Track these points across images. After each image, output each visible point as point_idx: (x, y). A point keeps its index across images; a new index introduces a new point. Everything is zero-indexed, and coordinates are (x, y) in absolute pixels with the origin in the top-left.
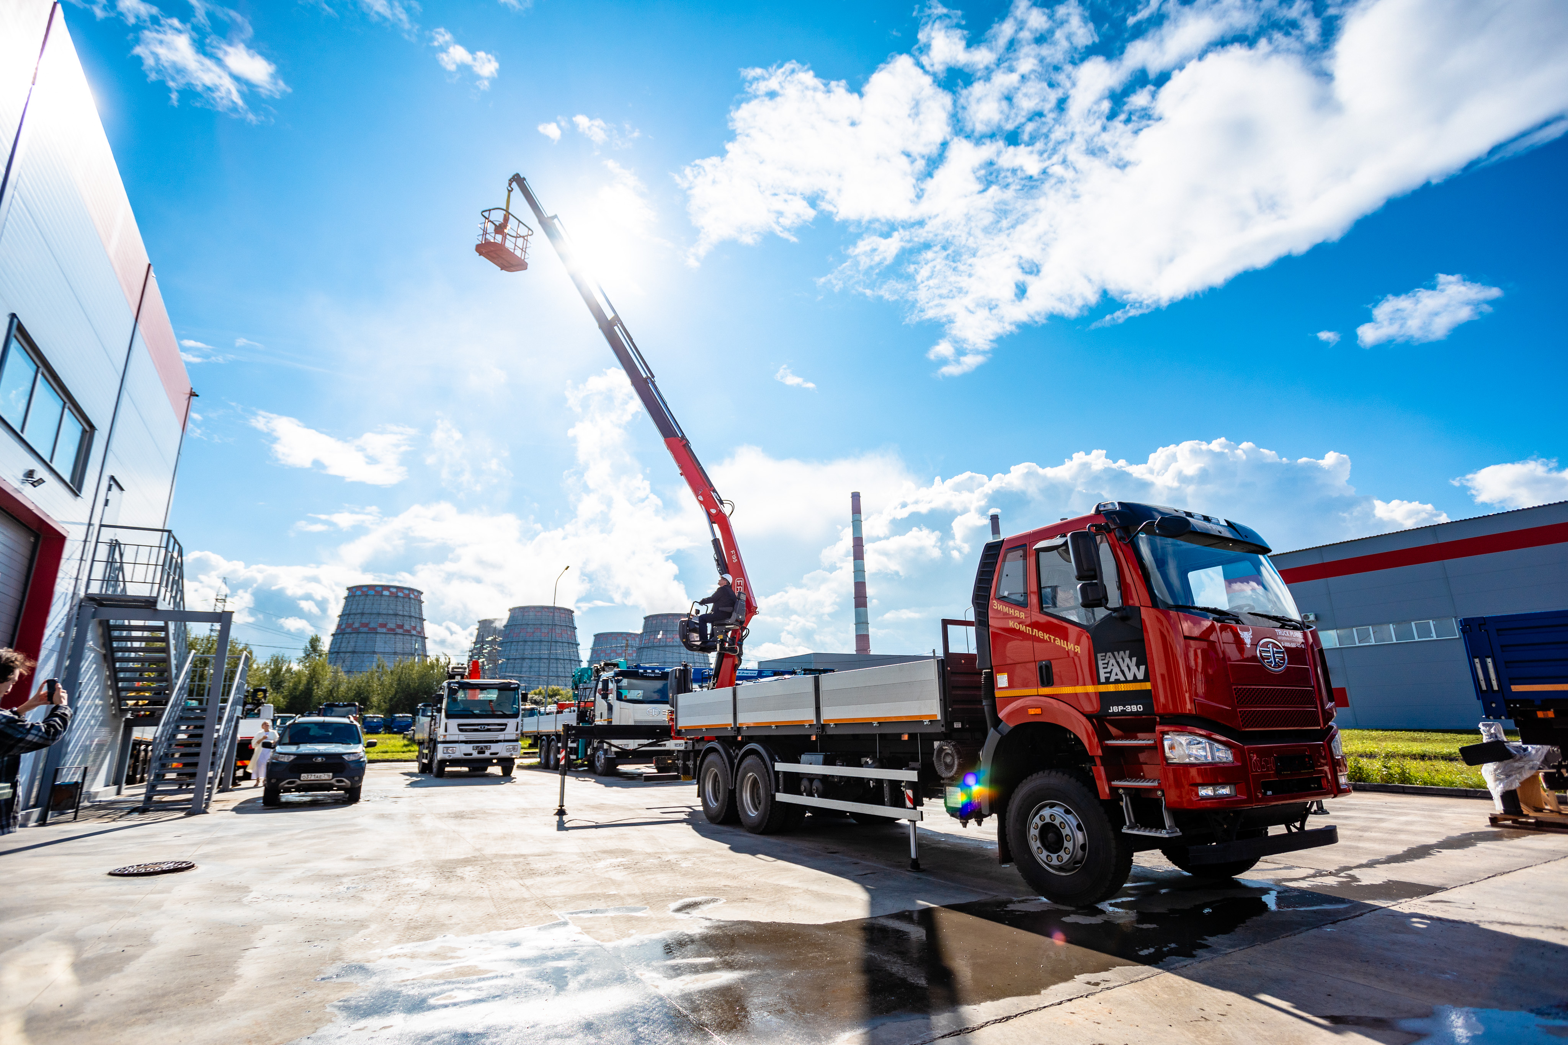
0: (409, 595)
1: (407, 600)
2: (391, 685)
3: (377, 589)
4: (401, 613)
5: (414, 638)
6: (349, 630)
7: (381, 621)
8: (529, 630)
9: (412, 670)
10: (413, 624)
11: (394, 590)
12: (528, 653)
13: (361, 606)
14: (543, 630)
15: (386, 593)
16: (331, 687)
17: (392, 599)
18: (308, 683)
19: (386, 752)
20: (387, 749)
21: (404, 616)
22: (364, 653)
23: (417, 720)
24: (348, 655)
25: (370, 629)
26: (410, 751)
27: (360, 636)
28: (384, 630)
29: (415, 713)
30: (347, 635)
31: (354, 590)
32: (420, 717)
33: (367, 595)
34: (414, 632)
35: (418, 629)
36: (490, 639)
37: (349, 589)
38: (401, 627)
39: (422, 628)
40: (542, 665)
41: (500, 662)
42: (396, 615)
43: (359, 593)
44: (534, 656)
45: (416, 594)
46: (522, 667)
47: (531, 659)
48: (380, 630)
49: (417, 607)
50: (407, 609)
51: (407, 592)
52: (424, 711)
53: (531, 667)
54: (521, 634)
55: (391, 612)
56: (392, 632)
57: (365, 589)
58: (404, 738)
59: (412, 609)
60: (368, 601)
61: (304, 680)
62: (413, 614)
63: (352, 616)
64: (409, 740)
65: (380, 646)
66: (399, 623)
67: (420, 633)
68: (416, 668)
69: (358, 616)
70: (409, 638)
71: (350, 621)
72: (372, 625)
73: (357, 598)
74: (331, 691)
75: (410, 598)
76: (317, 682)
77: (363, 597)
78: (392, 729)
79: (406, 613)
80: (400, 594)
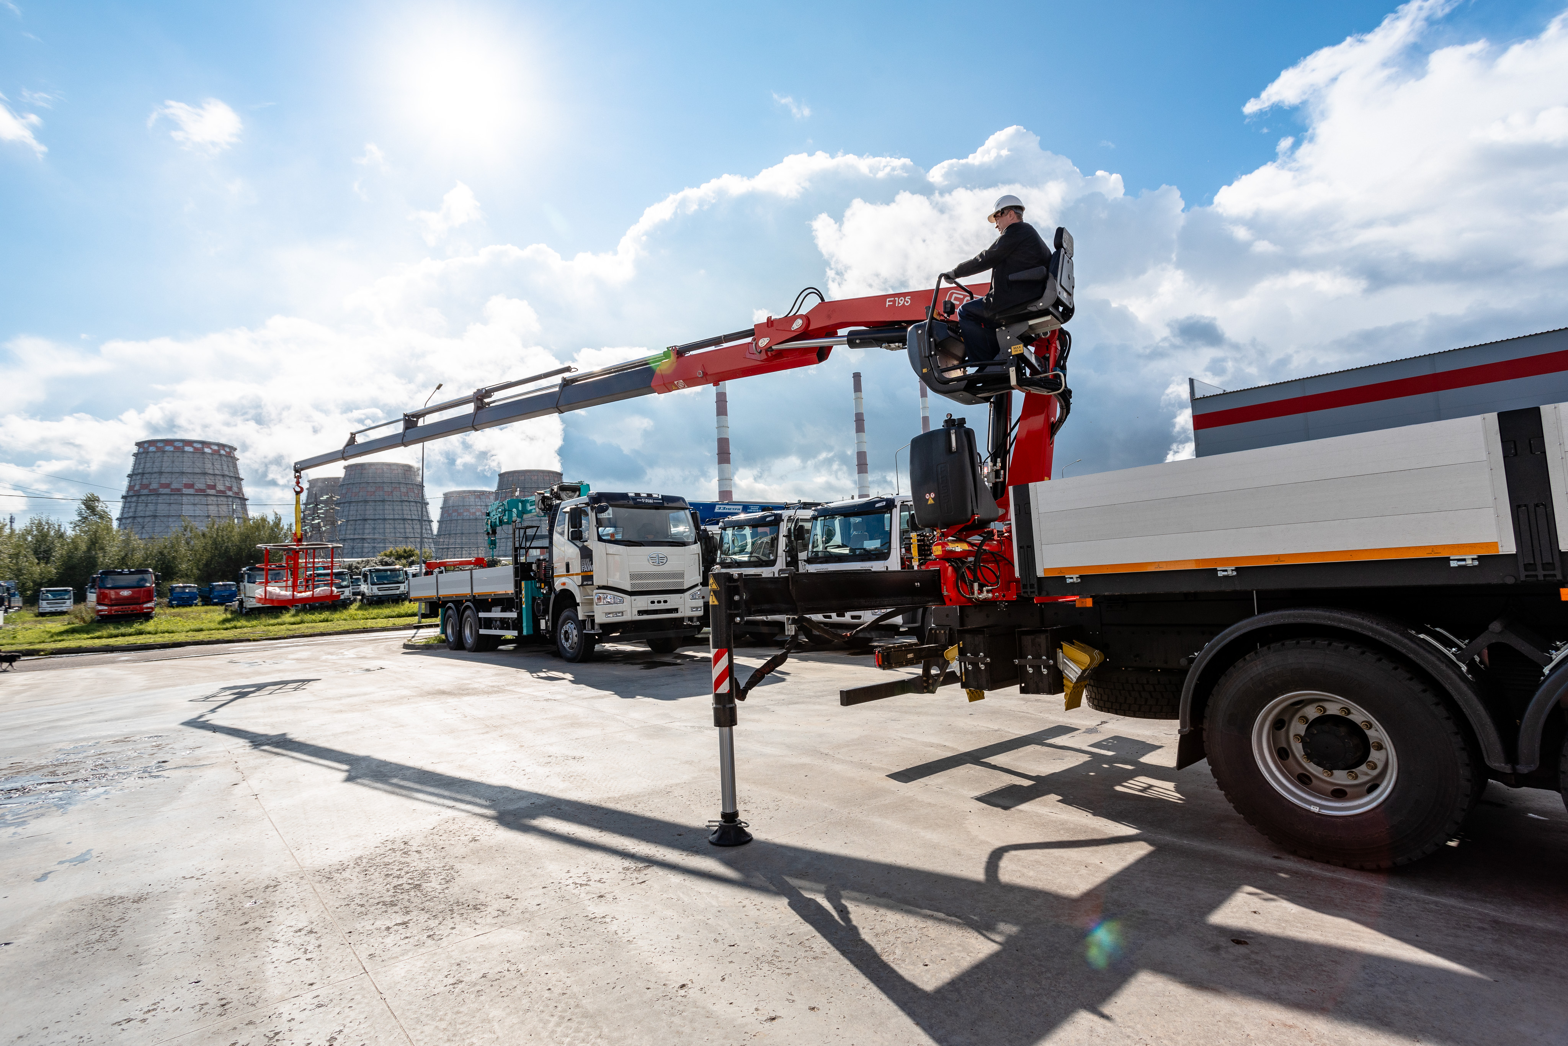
0: (218, 451)
1: (216, 457)
2: (205, 548)
3: (176, 444)
4: (211, 471)
5: (231, 499)
6: (145, 492)
7: (185, 480)
8: (369, 489)
9: (231, 532)
10: (228, 484)
11: (199, 446)
12: (370, 513)
13: (157, 464)
14: (386, 489)
15: (188, 449)
16: (123, 554)
17: (198, 455)
18: (89, 549)
19: (201, 630)
20: (202, 626)
21: (214, 475)
22: (169, 516)
23: (242, 587)
24: (147, 520)
25: (172, 490)
26: (236, 628)
27: (161, 499)
28: (191, 491)
29: (239, 579)
30: (143, 498)
31: (146, 445)
32: (246, 583)
33: (164, 452)
34: (230, 493)
35: (235, 489)
36: (325, 497)
37: (138, 444)
38: (213, 487)
39: (240, 489)
40: (388, 526)
41: (339, 522)
42: (205, 474)
43: (152, 449)
44: (377, 517)
45: (228, 450)
46: (364, 529)
47: (375, 520)
48: (185, 491)
49: (231, 465)
50: (219, 467)
51: (216, 448)
52: (249, 576)
53: (374, 529)
54: (361, 493)
55: (197, 470)
56: (202, 493)
57: (160, 445)
58: (226, 610)
59: (225, 467)
60: (165, 458)
61: (83, 547)
62: (227, 473)
63: (147, 476)
64: (232, 612)
65: (187, 510)
66: (210, 482)
67: (237, 493)
68: (237, 530)
69: (155, 475)
70: (224, 499)
71: (145, 481)
72: (175, 486)
73: (151, 455)
74: (123, 558)
75: (220, 455)
76: (102, 549)
77: (159, 454)
78: (212, 599)
79: (217, 472)
80: (207, 450)
